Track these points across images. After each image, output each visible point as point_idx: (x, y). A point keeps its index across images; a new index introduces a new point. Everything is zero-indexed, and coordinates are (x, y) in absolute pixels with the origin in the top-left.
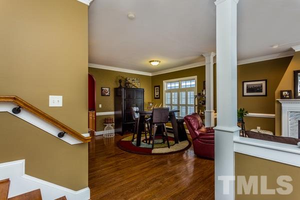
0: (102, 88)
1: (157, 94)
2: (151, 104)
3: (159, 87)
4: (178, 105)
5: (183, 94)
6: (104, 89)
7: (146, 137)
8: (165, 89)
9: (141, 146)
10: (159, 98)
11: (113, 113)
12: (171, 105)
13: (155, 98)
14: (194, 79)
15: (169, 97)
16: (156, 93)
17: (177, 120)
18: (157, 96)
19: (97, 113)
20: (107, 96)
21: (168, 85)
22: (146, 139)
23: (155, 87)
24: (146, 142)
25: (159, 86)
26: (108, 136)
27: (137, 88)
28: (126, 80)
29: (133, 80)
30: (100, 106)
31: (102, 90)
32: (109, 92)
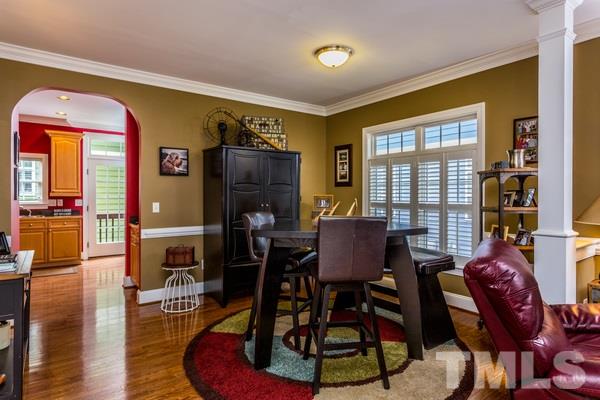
0: (161, 148)
1: (343, 170)
2: (323, 203)
3: (350, 150)
4: (414, 206)
5: (431, 170)
6: (169, 152)
7: (296, 321)
8: (368, 155)
9: (271, 370)
10: (349, 184)
11: (198, 230)
12: (389, 205)
13: (338, 184)
14: (474, 116)
15: (382, 179)
16: (339, 167)
17: (417, 263)
18: (343, 177)
19: (143, 231)
20: (180, 174)
21: (378, 142)
22: (297, 331)
23: (338, 148)
24: (297, 348)
25: (349, 147)
26: (176, 307)
27: (278, 151)
28: (241, 123)
29: (265, 125)
30: (156, 207)
31: (162, 156)
32: (184, 163)
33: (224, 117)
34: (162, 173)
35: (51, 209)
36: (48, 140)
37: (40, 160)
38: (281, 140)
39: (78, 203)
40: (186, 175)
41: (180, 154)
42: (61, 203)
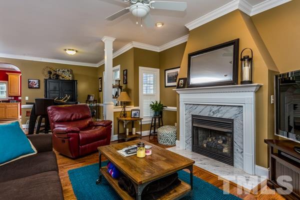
0: (28, 80)
6: (32, 81)
13: (100, 91)
19: (22, 106)
20: (35, 88)
23: (99, 78)
27: (68, 80)
29: (64, 72)
30: (27, 98)
31: (29, 82)
32: (38, 84)
33: (49, 69)
34: (29, 88)
35: (9, 100)
36: (7, 76)
37: (5, 83)
38: (70, 76)
39: (20, 98)
40: (39, 88)
41: (36, 81)
42: (13, 98)
